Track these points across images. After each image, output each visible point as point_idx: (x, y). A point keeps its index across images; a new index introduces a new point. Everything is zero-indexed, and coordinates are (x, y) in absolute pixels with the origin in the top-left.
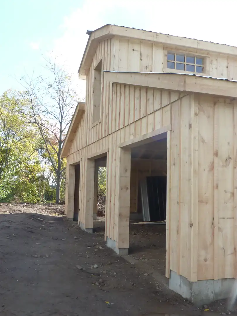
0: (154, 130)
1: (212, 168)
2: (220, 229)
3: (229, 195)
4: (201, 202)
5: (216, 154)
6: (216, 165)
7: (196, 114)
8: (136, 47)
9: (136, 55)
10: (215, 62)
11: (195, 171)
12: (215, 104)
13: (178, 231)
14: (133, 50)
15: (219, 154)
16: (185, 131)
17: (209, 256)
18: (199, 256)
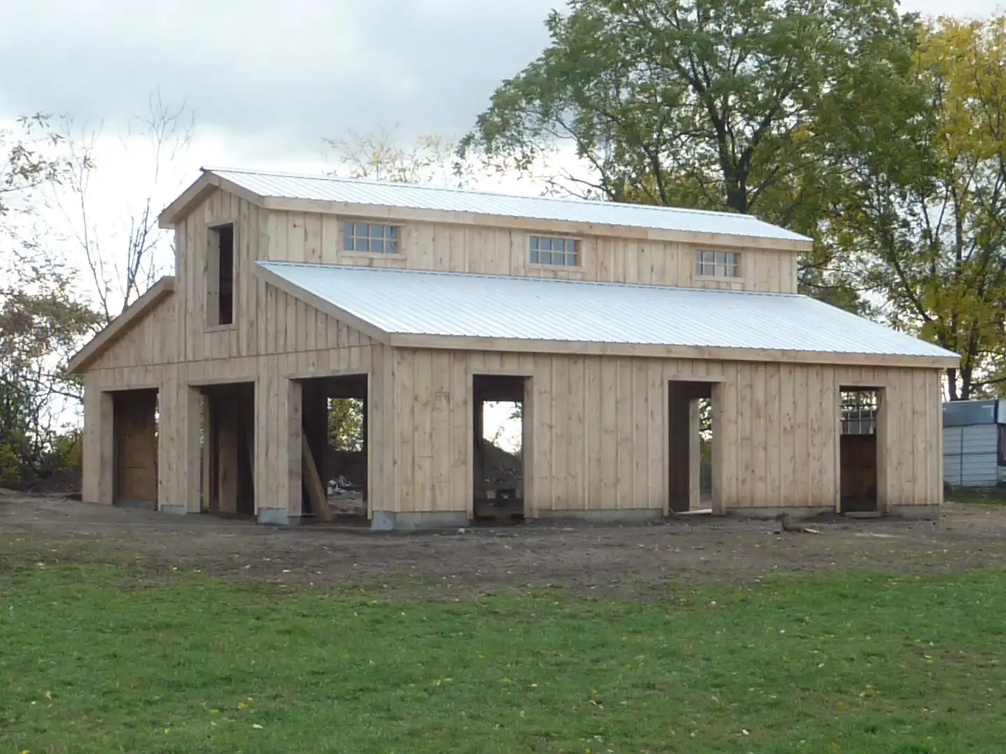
0: (349, 367)
1: (413, 412)
2: (420, 467)
3: (427, 436)
4: (403, 442)
5: (416, 399)
6: (416, 409)
7: (399, 363)
8: (299, 221)
9: (300, 232)
10: (414, 234)
11: (398, 414)
12: (415, 352)
13: (381, 471)
14: (295, 226)
15: (419, 399)
16: (388, 377)
17: (411, 491)
18: (402, 491)
